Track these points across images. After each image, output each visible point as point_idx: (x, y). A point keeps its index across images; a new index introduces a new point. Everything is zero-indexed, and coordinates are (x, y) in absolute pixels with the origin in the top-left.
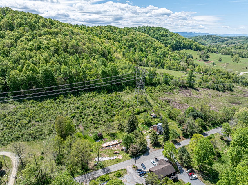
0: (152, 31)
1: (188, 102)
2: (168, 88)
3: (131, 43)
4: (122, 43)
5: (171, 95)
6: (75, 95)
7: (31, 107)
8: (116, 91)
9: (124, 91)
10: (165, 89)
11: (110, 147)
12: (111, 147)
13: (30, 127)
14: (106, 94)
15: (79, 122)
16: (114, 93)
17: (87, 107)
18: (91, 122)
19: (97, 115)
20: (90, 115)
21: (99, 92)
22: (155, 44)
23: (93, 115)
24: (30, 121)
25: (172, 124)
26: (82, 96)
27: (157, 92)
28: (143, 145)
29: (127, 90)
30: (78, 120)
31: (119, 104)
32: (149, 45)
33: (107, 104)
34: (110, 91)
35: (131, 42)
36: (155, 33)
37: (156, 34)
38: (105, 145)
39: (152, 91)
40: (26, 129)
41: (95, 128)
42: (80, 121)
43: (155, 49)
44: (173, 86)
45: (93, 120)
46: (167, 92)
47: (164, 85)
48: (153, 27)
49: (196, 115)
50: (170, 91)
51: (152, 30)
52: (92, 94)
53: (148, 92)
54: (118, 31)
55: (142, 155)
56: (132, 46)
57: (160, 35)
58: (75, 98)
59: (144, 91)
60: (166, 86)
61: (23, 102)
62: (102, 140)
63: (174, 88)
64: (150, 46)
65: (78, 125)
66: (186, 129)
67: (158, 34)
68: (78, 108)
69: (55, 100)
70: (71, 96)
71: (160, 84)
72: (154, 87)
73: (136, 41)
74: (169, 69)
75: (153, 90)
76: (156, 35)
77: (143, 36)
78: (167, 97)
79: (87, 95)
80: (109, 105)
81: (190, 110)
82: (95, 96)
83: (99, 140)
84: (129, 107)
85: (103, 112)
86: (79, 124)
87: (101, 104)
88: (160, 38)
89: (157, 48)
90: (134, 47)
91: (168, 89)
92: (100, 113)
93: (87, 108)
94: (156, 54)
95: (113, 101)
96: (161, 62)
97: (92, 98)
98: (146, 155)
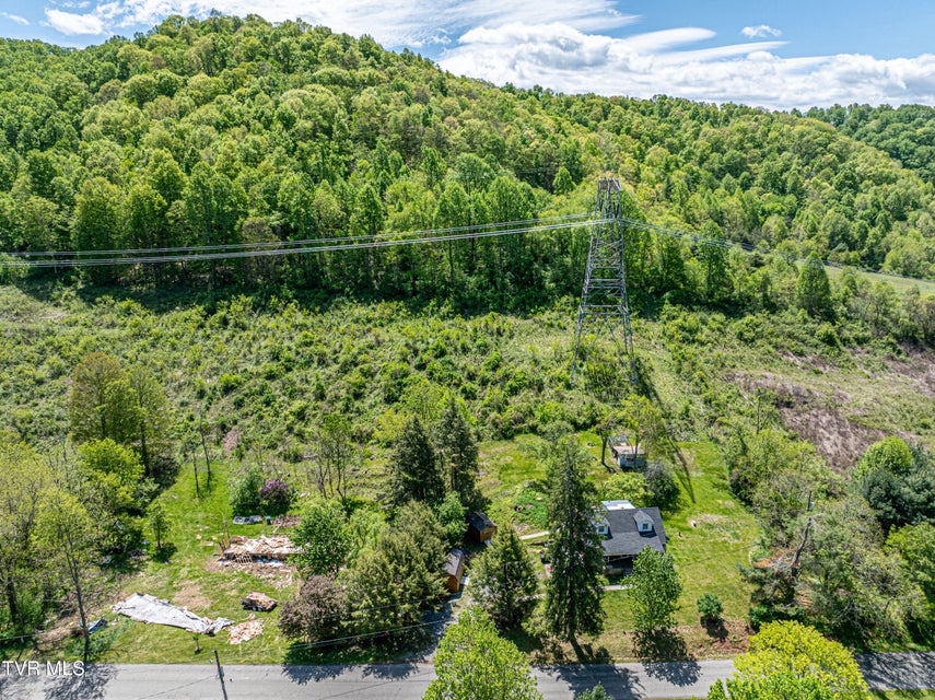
0: (873, 124)
1: (925, 426)
2: (812, 334)
3: (733, 157)
4: (690, 153)
5: (817, 373)
6: (305, 303)
7: (112, 325)
8: (502, 310)
9: (537, 318)
10: (790, 335)
11: (273, 564)
12: (279, 564)
13: (42, 396)
14: (443, 318)
15: (236, 415)
16: (480, 321)
17: (316, 358)
18: (290, 429)
19: (337, 398)
20: (307, 395)
21: (415, 310)
22: (859, 160)
23: (322, 397)
24: (58, 374)
26: (337, 312)
27: (735, 342)
29: (555, 314)
30: (239, 404)
31: (472, 368)
32: (821, 167)
33: (416, 361)
34: (468, 307)
35: (732, 151)
36: (888, 130)
37: (894, 136)
38: (251, 546)
39: (701, 336)
40: (23, 400)
41: (286, 458)
42: (245, 410)
43: (852, 184)
44: (854, 330)
45: (303, 419)
46: (801, 354)
47: (793, 317)
48: (887, 108)
50: (819, 352)
51: (876, 118)
52: (381, 309)
53: (671, 337)
54: (687, 114)
56: (735, 169)
57: (912, 138)
58: (300, 318)
59: (655, 328)
60: (805, 321)
61: (96, 304)
62: (269, 523)
63: (861, 341)
64: (827, 170)
65: (223, 428)
67: (901, 137)
68: (276, 357)
69: (211, 311)
70: (285, 306)
71: (772, 307)
72: (720, 317)
73: (759, 146)
74: (905, 274)
75: (711, 329)
76: (892, 140)
77: (798, 128)
78: (787, 377)
79: (360, 311)
80: (421, 367)
82: (391, 320)
83: (258, 519)
84: (514, 391)
85: (376, 392)
86: (235, 422)
87: (389, 359)
88: (912, 152)
89: (866, 182)
90: (745, 174)
91: (815, 341)
92: (357, 396)
93: (315, 365)
94: (850, 203)
95: (456, 350)
97: (369, 326)
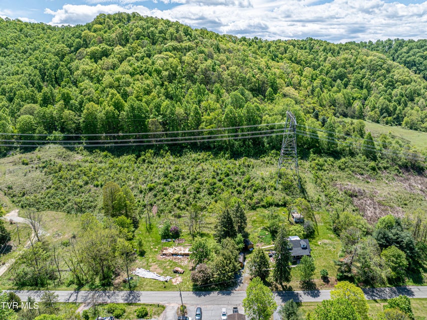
0: (405, 49)
1: (405, 204)
2: (367, 166)
3: (340, 71)
4: (322, 69)
5: (368, 182)
6: (173, 153)
7: (101, 162)
8: (248, 156)
9: (262, 159)
10: (358, 167)
11: (179, 256)
12: (181, 257)
13: (83, 192)
14: (226, 159)
15: (155, 200)
16: (243, 160)
17: (181, 177)
18: (175, 205)
19: (191, 193)
20: (180, 192)
21: (216, 155)
22: (396, 73)
23: (185, 193)
24: (87, 183)
25: (331, 245)
26: (186, 156)
27: (337, 170)
28: (220, 271)
29: (269, 158)
30: (155, 196)
31: (239, 181)
32: (379, 76)
33: (218, 178)
34: (236, 155)
35: (340, 69)
36: (411, 52)
37: (413, 55)
38: (171, 250)
39: (325, 168)
40: (76, 194)
41: (175, 216)
42: (158, 198)
43: (392, 85)
44: (383, 163)
45: (179, 201)
46: (362, 174)
47: (360, 158)
48: (411, 41)
49: (395, 238)
50: (369, 173)
51: (407, 46)
52: (202, 155)
53: (313, 168)
54: (322, 48)
55: (216, 290)
56: (341, 77)
57: (422, 57)
58: (172, 159)
59: (307, 164)
60: (365, 160)
61: (93, 153)
62: (174, 241)
63: (385, 168)
64: (381, 77)
65: (151, 205)
66: (346, 264)
67: (417, 55)
68: (166, 176)
69: (138, 156)
70: (166, 153)
71: (352, 154)
72: (332, 159)
73: (352, 66)
74: (411, 128)
75: (328, 164)
76: (413, 57)
77: (370, 58)
78: (354, 185)
79: (194, 155)
80: (220, 180)
81: (384, 223)
82: (207, 160)
83: (170, 240)
84: (255, 191)
85: (204, 190)
86: (155, 203)
87: (207, 177)
88: (421, 63)
89: (398, 83)
90: (346, 79)
91: (367, 169)
92: (198, 192)
93: (180, 179)
94: (390, 94)
95: (233, 173)
96: (397, 112)
97: (199, 162)
98: (224, 294)
